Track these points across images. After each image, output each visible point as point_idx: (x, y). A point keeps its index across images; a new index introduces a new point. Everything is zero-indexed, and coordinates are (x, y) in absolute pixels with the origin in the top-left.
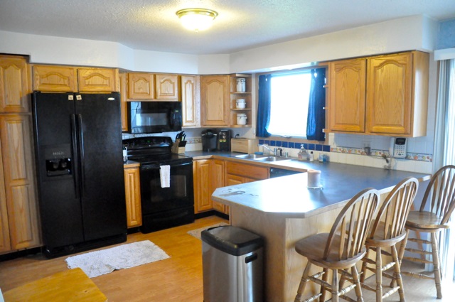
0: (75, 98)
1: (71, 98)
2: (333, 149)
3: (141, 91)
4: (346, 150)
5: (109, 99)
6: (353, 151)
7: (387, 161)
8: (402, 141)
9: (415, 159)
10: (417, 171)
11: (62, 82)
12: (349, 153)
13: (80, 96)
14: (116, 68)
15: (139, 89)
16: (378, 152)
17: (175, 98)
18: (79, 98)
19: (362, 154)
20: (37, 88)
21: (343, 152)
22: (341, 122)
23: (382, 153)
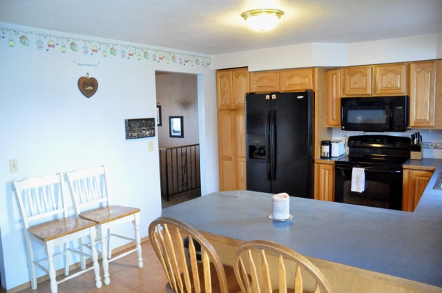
0: (271, 97)
1: (268, 97)
3: (357, 86)
5: (298, 97)
11: (270, 85)
13: (275, 95)
14: (315, 67)
15: (355, 84)
17: (403, 92)
18: (274, 97)
20: (253, 91)
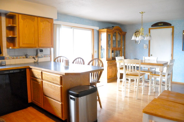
2: (6, 58)
4: (15, 57)
6: (19, 57)
7: (35, 59)
8: (41, 50)
9: (45, 57)
10: (46, 61)
12: (17, 58)
16: (31, 56)
19: (23, 58)
21: (13, 58)
22: (25, 43)
23: (32, 56)
